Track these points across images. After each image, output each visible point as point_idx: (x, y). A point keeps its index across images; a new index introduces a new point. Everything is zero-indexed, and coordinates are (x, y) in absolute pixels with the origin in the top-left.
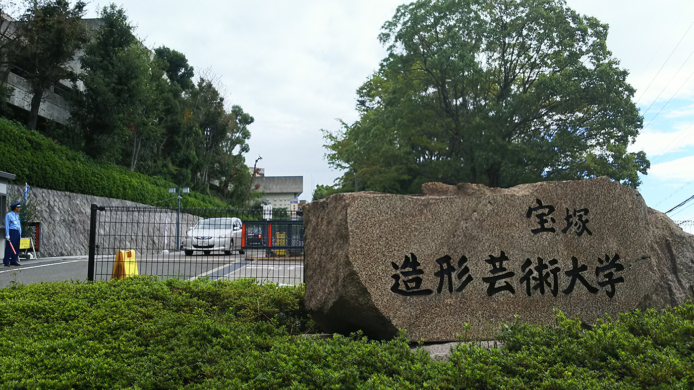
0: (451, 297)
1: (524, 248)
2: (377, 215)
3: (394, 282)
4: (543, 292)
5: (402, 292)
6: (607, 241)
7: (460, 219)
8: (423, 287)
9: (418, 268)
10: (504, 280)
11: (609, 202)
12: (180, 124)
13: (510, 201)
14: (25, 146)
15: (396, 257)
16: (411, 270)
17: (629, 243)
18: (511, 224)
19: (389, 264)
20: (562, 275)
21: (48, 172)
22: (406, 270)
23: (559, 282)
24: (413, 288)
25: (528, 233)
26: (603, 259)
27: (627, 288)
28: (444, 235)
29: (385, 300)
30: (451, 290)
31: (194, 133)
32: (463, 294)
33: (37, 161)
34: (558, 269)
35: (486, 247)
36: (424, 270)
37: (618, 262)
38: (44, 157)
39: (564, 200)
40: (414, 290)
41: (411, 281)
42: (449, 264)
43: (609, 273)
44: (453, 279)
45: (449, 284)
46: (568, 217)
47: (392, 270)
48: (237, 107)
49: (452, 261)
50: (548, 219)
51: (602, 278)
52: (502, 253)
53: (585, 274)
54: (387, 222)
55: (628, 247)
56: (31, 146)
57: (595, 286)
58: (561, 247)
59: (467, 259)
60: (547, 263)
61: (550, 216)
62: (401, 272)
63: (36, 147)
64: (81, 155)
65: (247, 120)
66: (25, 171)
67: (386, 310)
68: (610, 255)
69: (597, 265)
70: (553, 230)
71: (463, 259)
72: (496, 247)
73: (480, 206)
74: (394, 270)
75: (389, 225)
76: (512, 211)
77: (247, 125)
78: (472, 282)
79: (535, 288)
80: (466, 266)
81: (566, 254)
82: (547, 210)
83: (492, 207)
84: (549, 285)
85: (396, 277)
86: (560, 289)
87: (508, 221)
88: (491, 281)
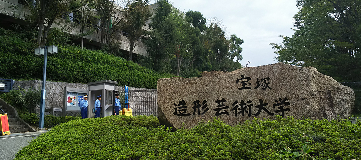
0: (199, 117)
1: (234, 96)
2: (169, 86)
3: (175, 111)
4: (243, 115)
5: (178, 115)
6: (280, 92)
7: (204, 86)
8: (187, 113)
9: (185, 105)
10: (224, 110)
11: (282, 74)
12: (201, 49)
13: (228, 77)
14: (125, 68)
15: (176, 101)
16: (182, 106)
17: (293, 92)
18: (228, 86)
19: (173, 104)
20: (254, 108)
21: (136, 80)
22: (180, 106)
23: (252, 111)
24: (182, 113)
25: (236, 90)
26: (278, 100)
27: (292, 113)
28: (196, 92)
29: (171, 118)
30: (199, 114)
31: (209, 53)
32: (204, 116)
33: (131, 75)
34: (252, 105)
35: (216, 96)
36: (187, 106)
37: (286, 101)
38: (134, 73)
39: (256, 74)
40: (183, 114)
41: (181, 110)
42: (198, 104)
43: (281, 106)
44: (200, 110)
45: (198, 111)
46: (258, 82)
47: (174, 106)
48: (233, 35)
49: (200, 102)
50: (247, 84)
51: (276, 108)
52: (223, 99)
53: (267, 107)
54: (172, 88)
55: (293, 94)
56: (129, 68)
57: (272, 112)
58: (254, 95)
59: (206, 101)
60: (246, 103)
61: (248, 82)
62: (178, 107)
63: (131, 68)
64: (151, 70)
65: (240, 42)
66: (126, 80)
67: (171, 122)
68: (282, 98)
69: (274, 103)
70: (249, 88)
71: (205, 102)
72: (220, 96)
73: (213, 79)
74: (175, 106)
75: (173, 89)
76: (229, 81)
77: (240, 45)
78: (208, 111)
79: (239, 113)
80: (206, 104)
81: (256, 98)
82: (247, 80)
83: (219, 80)
84: (247, 112)
85: (176, 109)
86: (253, 114)
87: (227, 85)
88: (218, 110)
